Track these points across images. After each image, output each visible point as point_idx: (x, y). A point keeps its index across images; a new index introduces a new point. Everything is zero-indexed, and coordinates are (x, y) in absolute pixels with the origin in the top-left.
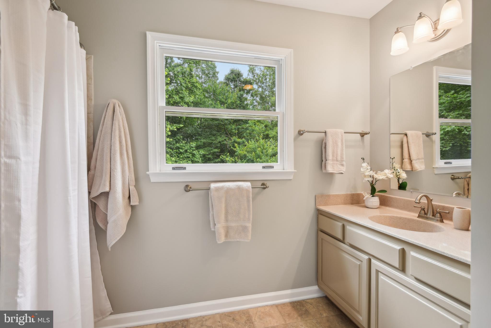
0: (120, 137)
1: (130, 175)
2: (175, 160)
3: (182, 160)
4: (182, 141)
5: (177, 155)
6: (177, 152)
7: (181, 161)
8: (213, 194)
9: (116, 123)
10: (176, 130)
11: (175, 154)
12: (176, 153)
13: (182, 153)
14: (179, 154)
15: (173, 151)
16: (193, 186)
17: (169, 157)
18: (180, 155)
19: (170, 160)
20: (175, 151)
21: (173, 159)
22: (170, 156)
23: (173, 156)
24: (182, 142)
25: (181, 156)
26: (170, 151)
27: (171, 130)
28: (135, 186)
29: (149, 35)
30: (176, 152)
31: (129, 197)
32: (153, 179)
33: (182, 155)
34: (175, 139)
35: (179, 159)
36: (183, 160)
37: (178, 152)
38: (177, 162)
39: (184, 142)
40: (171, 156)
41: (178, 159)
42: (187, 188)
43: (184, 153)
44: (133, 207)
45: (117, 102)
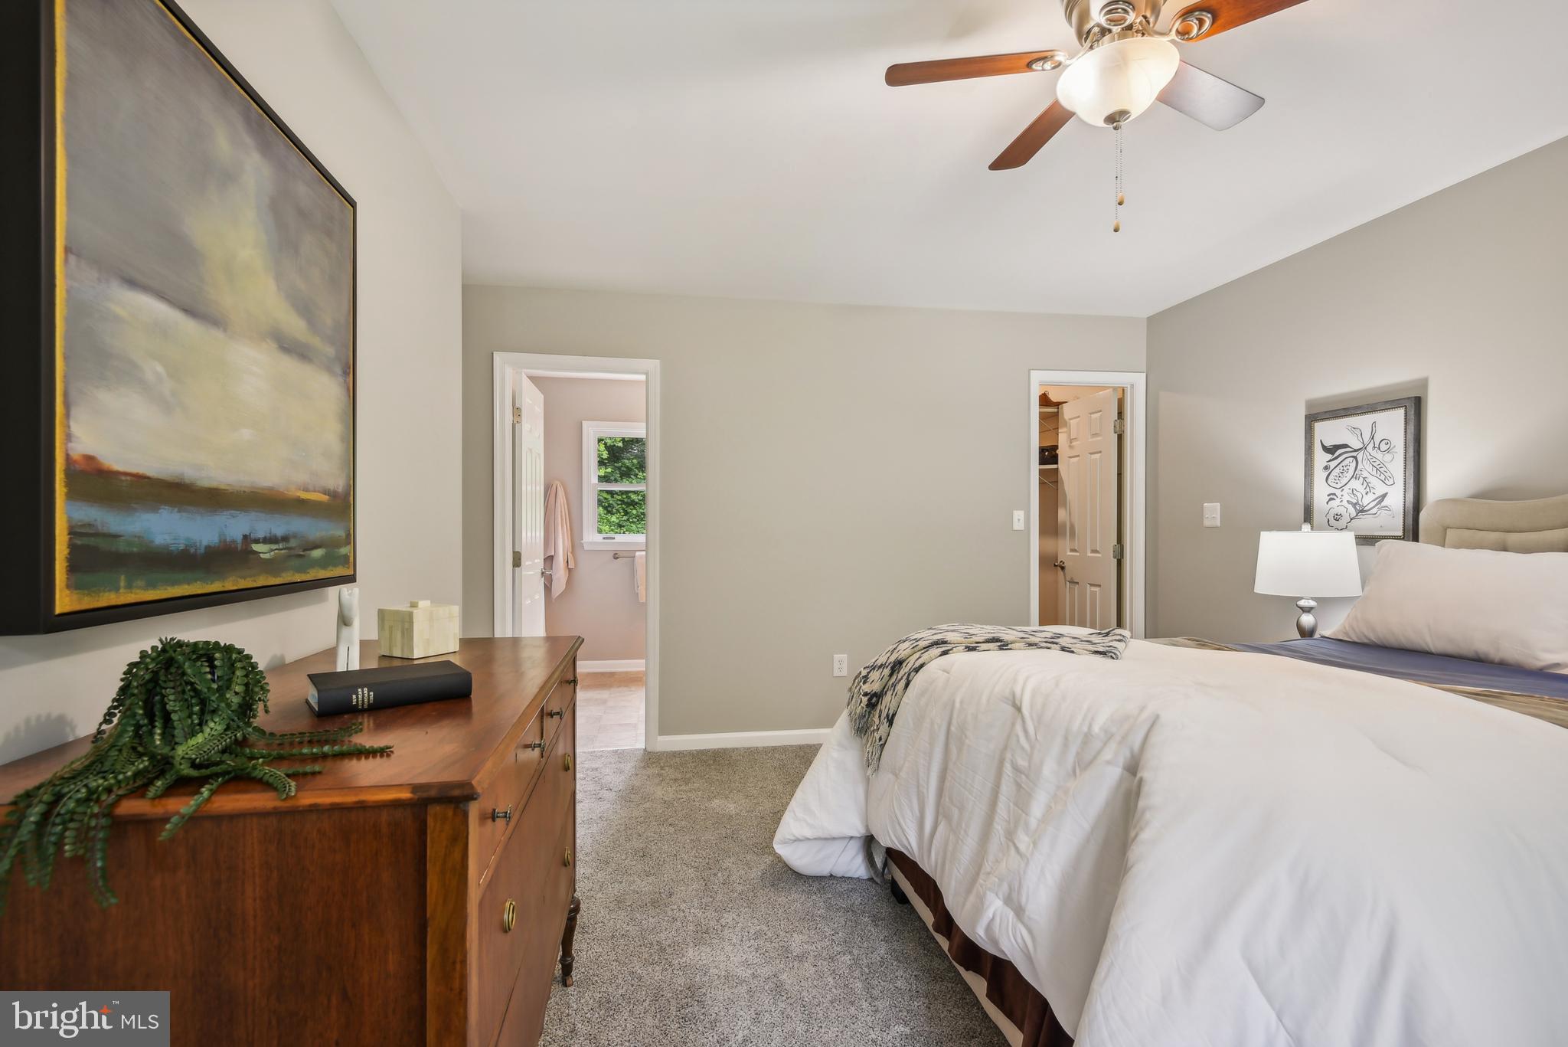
0: (561, 512)
1: (568, 543)
2: (618, 521)
3: (635, 520)
4: (637, 471)
5: (624, 509)
6: (623, 502)
7: (632, 525)
8: (636, 559)
9: (558, 501)
10: (620, 444)
11: (619, 505)
12: (621, 504)
13: (637, 503)
14: (628, 504)
15: (612, 497)
16: (620, 554)
17: (603, 515)
18: (632, 507)
19: (605, 521)
20: (619, 498)
21: (614, 519)
22: (605, 512)
23: (614, 510)
24: (636, 475)
25: (634, 512)
26: (606, 499)
27: (608, 444)
28: (572, 553)
29: (584, 422)
30: (620, 500)
31: (567, 562)
32: (586, 547)
33: (635, 509)
34: (619, 468)
35: (628, 520)
36: (638, 520)
37: (626, 500)
38: (624, 526)
39: (641, 474)
40: (609, 512)
41: (625, 518)
42: (616, 557)
43: (641, 504)
44: (570, 570)
45: (559, 483)
